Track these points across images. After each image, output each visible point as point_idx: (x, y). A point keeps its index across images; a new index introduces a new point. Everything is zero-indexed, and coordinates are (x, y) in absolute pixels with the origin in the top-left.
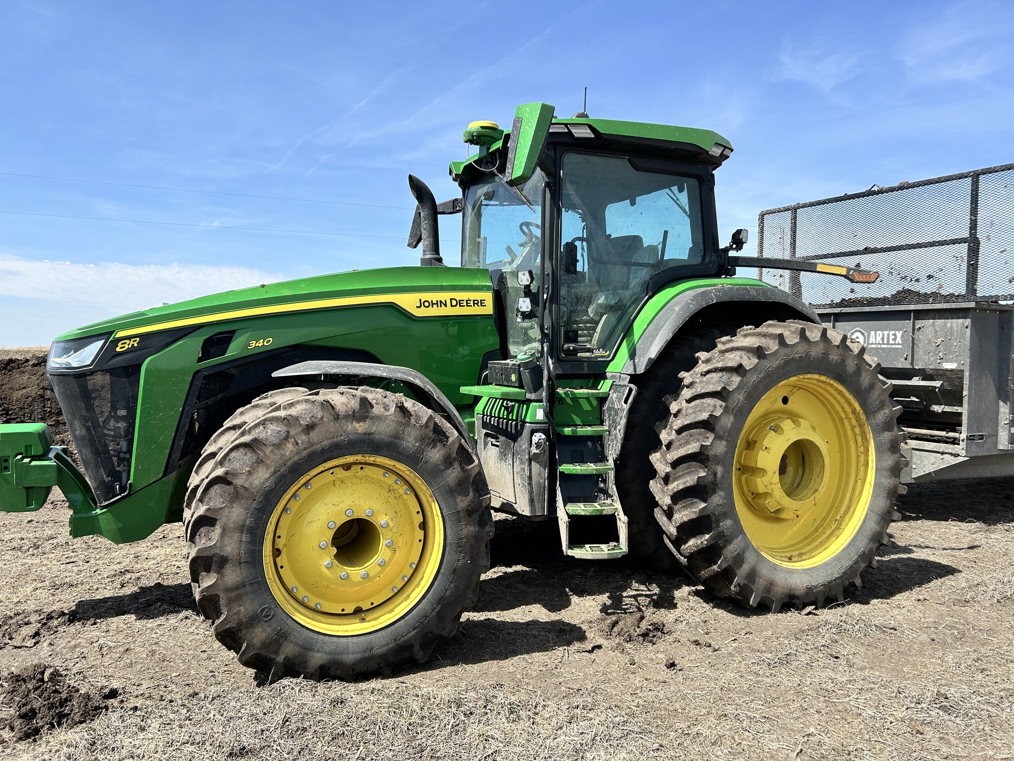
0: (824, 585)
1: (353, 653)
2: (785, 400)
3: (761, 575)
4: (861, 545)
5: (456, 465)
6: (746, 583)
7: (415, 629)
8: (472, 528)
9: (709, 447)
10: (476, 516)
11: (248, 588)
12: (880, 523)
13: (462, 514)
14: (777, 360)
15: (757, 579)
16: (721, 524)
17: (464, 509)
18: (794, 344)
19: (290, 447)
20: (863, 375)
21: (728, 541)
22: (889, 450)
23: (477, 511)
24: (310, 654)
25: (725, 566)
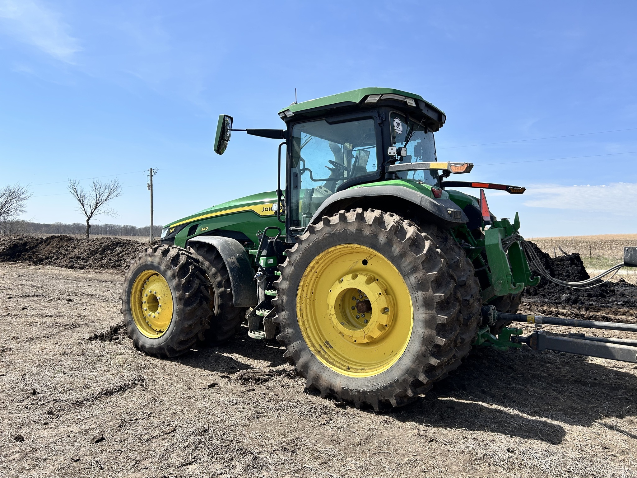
0: (359, 392)
1: (148, 344)
2: (365, 262)
3: (312, 369)
4: (396, 374)
5: (177, 278)
6: (302, 370)
7: (164, 342)
8: (181, 306)
9: (279, 284)
10: (183, 301)
11: (127, 312)
12: (415, 362)
13: (177, 299)
14: (322, 235)
15: (309, 371)
16: (286, 330)
17: (178, 297)
18: (335, 224)
19: (135, 265)
20: (395, 246)
21: (290, 342)
22: (423, 306)
23: (183, 299)
24: (139, 340)
25: (288, 356)
